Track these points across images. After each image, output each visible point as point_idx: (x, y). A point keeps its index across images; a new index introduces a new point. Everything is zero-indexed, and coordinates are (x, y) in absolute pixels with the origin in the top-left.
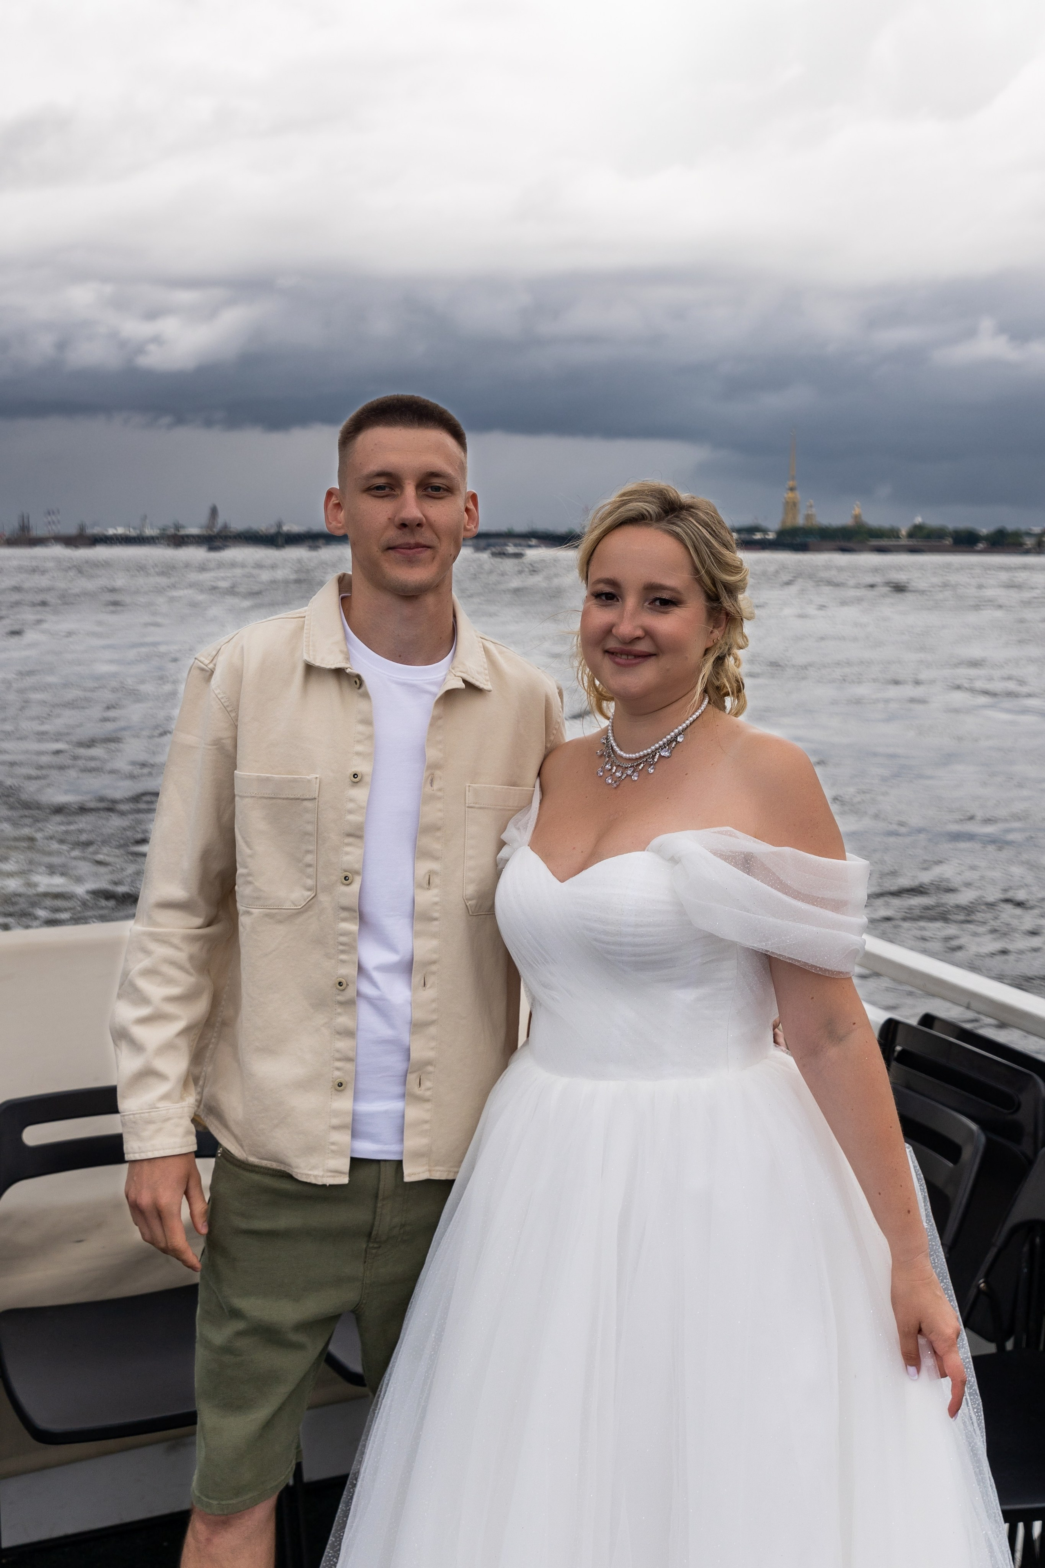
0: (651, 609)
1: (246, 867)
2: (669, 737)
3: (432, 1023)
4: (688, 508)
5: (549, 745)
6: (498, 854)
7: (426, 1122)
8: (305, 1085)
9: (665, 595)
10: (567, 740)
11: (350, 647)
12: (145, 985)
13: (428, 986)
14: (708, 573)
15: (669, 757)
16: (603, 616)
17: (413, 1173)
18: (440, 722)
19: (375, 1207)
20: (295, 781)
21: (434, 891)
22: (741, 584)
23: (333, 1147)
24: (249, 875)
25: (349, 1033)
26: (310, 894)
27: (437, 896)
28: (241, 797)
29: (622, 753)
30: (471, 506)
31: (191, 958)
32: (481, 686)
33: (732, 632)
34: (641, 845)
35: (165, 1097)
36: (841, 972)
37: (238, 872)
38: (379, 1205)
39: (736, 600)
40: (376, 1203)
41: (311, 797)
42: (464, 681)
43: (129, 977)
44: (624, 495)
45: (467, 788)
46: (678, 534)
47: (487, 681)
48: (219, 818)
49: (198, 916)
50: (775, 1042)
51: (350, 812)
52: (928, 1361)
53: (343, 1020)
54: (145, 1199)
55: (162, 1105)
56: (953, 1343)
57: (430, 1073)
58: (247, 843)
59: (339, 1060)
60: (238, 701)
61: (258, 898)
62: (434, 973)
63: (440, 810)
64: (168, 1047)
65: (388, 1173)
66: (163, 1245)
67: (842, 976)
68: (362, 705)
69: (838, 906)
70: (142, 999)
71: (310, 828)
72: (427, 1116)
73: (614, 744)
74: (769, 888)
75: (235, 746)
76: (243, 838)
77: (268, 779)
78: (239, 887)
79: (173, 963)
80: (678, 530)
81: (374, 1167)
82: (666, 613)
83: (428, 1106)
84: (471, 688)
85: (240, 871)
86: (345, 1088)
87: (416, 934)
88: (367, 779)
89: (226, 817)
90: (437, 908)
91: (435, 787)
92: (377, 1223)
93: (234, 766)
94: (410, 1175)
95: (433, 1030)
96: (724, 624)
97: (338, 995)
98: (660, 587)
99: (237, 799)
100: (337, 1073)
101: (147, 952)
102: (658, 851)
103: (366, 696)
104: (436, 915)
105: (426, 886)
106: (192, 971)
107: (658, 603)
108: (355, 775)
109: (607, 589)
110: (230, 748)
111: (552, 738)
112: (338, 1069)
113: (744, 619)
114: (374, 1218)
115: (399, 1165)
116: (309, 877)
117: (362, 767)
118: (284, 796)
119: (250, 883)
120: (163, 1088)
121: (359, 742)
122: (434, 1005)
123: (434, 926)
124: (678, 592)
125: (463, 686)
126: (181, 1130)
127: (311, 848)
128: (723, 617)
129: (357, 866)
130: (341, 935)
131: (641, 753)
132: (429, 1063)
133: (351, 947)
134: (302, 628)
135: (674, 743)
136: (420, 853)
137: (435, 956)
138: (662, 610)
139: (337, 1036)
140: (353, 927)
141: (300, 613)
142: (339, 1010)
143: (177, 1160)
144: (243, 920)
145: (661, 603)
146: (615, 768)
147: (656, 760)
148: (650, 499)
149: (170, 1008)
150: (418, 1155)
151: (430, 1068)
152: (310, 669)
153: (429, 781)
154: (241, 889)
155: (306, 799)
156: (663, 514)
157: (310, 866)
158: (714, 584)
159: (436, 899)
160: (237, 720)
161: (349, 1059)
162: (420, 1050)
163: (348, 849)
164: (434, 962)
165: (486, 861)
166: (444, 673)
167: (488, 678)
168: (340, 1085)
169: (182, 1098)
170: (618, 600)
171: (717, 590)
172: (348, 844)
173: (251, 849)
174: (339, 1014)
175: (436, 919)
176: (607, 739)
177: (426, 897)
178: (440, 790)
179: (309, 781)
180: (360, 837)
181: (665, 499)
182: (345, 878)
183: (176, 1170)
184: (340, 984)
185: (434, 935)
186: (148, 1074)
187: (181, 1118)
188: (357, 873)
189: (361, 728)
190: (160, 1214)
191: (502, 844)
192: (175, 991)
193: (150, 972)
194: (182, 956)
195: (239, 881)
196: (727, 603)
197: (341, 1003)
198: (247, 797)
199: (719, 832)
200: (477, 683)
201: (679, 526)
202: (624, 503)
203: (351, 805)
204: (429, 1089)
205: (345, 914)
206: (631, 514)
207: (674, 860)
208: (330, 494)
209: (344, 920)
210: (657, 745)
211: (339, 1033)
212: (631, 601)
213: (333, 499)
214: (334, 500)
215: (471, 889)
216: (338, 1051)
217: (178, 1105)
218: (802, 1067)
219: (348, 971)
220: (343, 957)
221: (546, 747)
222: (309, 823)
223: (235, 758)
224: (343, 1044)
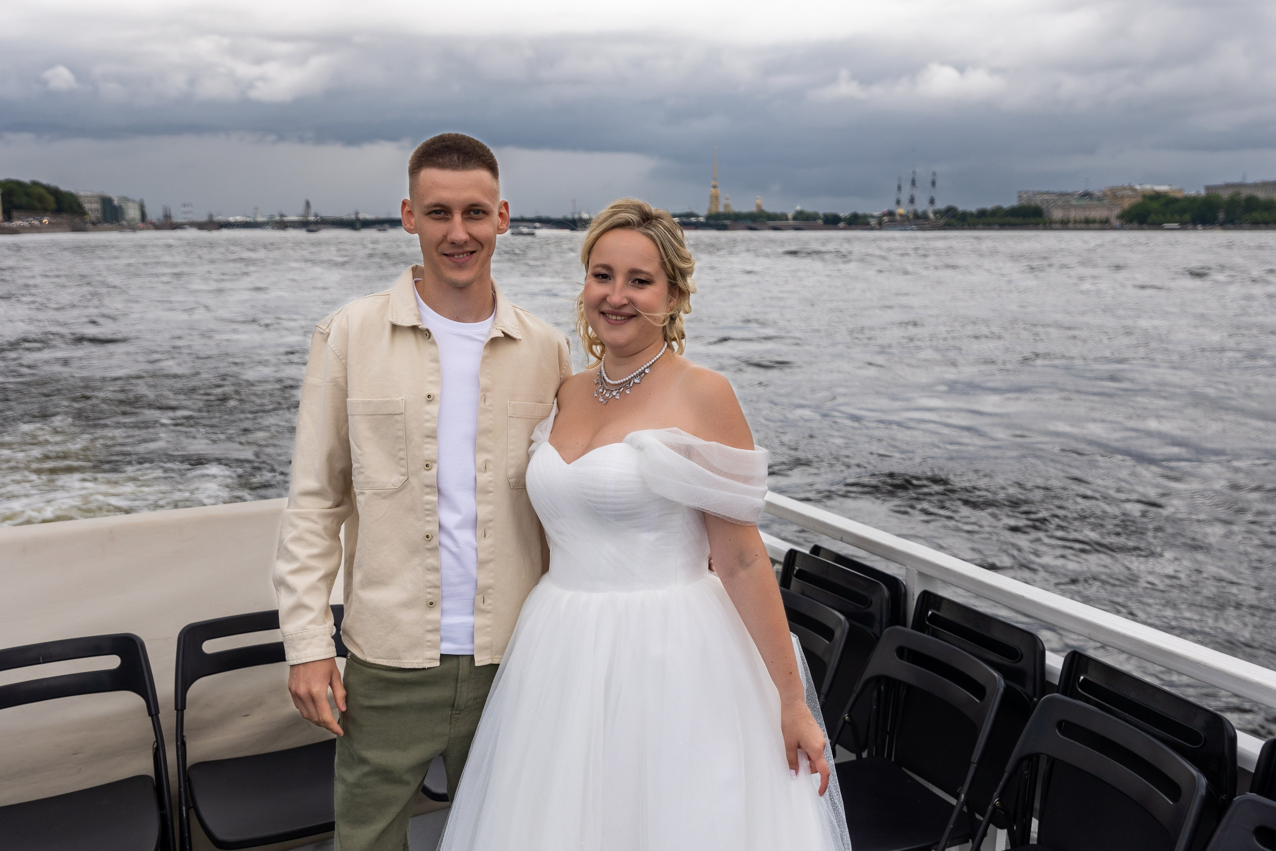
0: (633, 285)
1: (359, 463)
2: (640, 370)
3: (491, 561)
4: (657, 217)
5: (562, 377)
6: (529, 447)
7: (489, 626)
8: (407, 605)
9: (642, 277)
10: (574, 374)
11: (421, 311)
12: (294, 548)
13: (487, 536)
14: (670, 261)
15: (639, 383)
16: (599, 289)
17: (481, 660)
18: (488, 360)
19: (456, 687)
20: (388, 402)
21: (489, 473)
22: (689, 270)
23: (429, 644)
24: (361, 467)
25: (436, 570)
26: (404, 478)
27: (491, 476)
28: (352, 415)
29: (610, 381)
30: (504, 211)
31: (325, 528)
32: (515, 336)
33: (682, 302)
34: (619, 439)
35: (312, 622)
36: (749, 522)
37: (353, 467)
38: (459, 685)
39: (686, 281)
40: (457, 684)
41: (399, 413)
42: (503, 332)
43: (284, 543)
44: (612, 207)
45: (508, 404)
46: (652, 236)
47: (518, 333)
48: (338, 433)
49: (328, 500)
50: (710, 568)
51: (427, 421)
52: (804, 763)
53: (431, 561)
54: (302, 690)
55: (310, 627)
56: (820, 753)
57: (491, 594)
58: (358, 446)
59: (429, 587)
60: (347, 352)
61: (368, 483)
62: (491, 528)
63: (491, 419)
64: (312, 588)
65: (465, 663)
66: (316, 719)
67: (749, 524)
68: (432, 349)
69: (747, 479)
70: (293, 558)
71: (400, 433)
72: (489, 622)
73: (605, 375)
74: (701, 468)
75: (346, 383)
76: (356, 443)
77: (369, 402)
78: (355, 477)
79: (313, 532)
80: (652, 233)
81: (455, 661)
82: (642, 288)
83: (489, 616)
84: (508, 337)
85: (355, 465)
86: (435, 605)
87: (478, 503)
88: (437, 398)
89: (343, 432)
90: (492, 484)
91: (487, 403)
92: (457, 698)
93: (347, 396)
94: (478, 662)
95: (491, 566)
96: (677, 297)
97: (427, 544)
98: (640, 272)
99: (349, 417)
100: (429, 596)
101: (294, 526)
102: (630, 443)
103: (434, 343)
104: (491, 489)
105: (483, 469)
106: (326, 537)
107: (637, 282)
108: (429, 396)
109: (603, 271)
110: (343, 384)
111: (564, 372)
112: (429, 593)
113: (691, 294)
114: (456, 694)
115: (472, 657)
116: (402, 466)
117: (433, 391)
118: (381, 413)
119: (362, 473)
120: (311, 616)
121: (431, 374)
122: (492, 549)
123: (490, 497)
124: (651, 275)
125: (502, 335)
126: (324, 643)
127: (402, 447)
128: (677, 291)
129: (434, 457)
130: (426, 504)
131: (622, 381)
132: (490, 587)
133: (433, 512)
134: (388, 301)
135: (643, 374)
136: (478, 448)
137: (491, 517)
138: (640, 287)
139: (428, 572)
140: (434, 498)
141: (387, 292)
142: (428, 554)
143: (323, 662)
144: (360, 499)
145: (639, 282)
146: (605, 391)
147: (631, 385)
148: (633, 211)
149: (312, 563)
150: (484, 648)
151: (490, 591)
152: (395, 328)
153: (483, 400)
154: (356, 478)
155: (396, 414)
156: (642, 222)
157: (402, 459)
158: (674, 270)
159: (491, 479)
160: (346, 365)
161: (437, 587)
162: (484, 579)
163: (427, 446)
164: (491, 521)
165: (522, 452)
166: (489, 328)
167: (519, 331)
168: (431, 604)
169: (324, 622)
170: (610, 279)
171: (675, 273)
172: (427, 443)
173: (361, 450)
174: (428, 557)
175: (491, 492)
176: (600, 372)
177: (483, 478)
178: (490, 405)
179: (398, 402)
180: (435, 437)
181: (643, 211)
182: (427, 465)
183: (323, 669)
184: (427, 536)
185: (490, 503)
186: (300, 607)
187: (324, 635)
188: (434, 462)
189: (432, 365)
190: (313, 699)
191: (531, 442)
192: (315, 551)
193: (298, 539)
194: (319, 528)
195: (354, 472)
196: (680, 283)
197: (429, 550)
198: (356, 415)
199: (670, 431)
200: (512, 334)
201: (653, 231)
202: (614, 214)
203: (427, 417)
204: (490, 605)
205: (428, 490)
206: (620, 221)
207: (640, 448)
208: (404, 204)
209: (427, 494)
210: (632, 375)
211: (428, 570)
212: (620, 280)
213: (407, 207)
214: (407, 209)
215: (512, 472)
216: (429, 582)
217: (322, 627)
218: (724, 583)
219: (433, 528)
220: (428, 519)
221: (560, 378)
222: (400, 430)
223: (347, 391)
224: (432, 577)
